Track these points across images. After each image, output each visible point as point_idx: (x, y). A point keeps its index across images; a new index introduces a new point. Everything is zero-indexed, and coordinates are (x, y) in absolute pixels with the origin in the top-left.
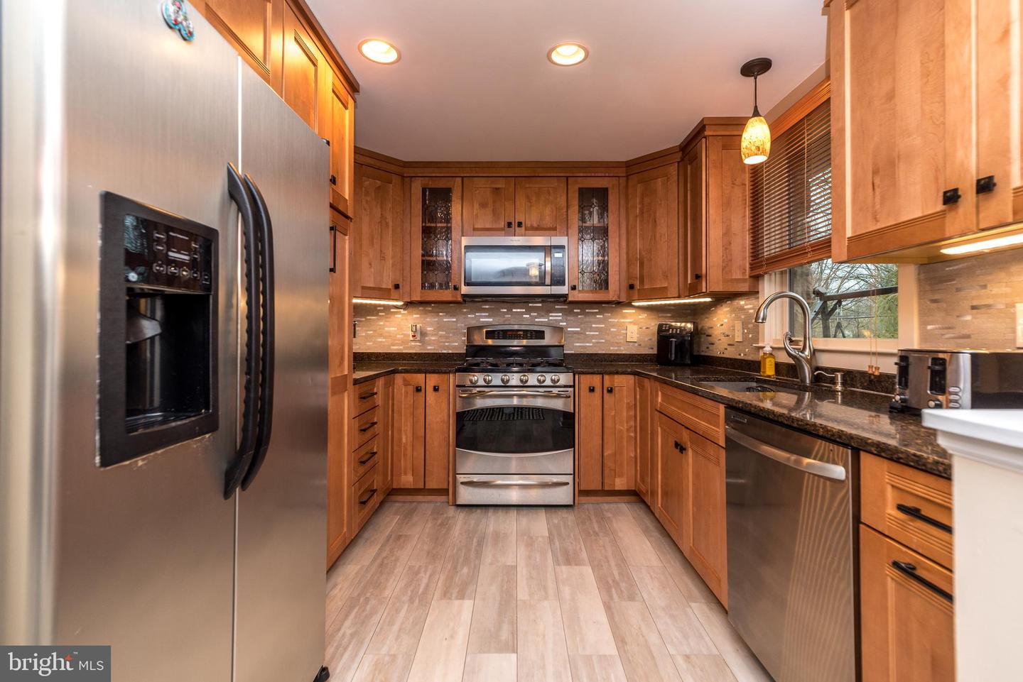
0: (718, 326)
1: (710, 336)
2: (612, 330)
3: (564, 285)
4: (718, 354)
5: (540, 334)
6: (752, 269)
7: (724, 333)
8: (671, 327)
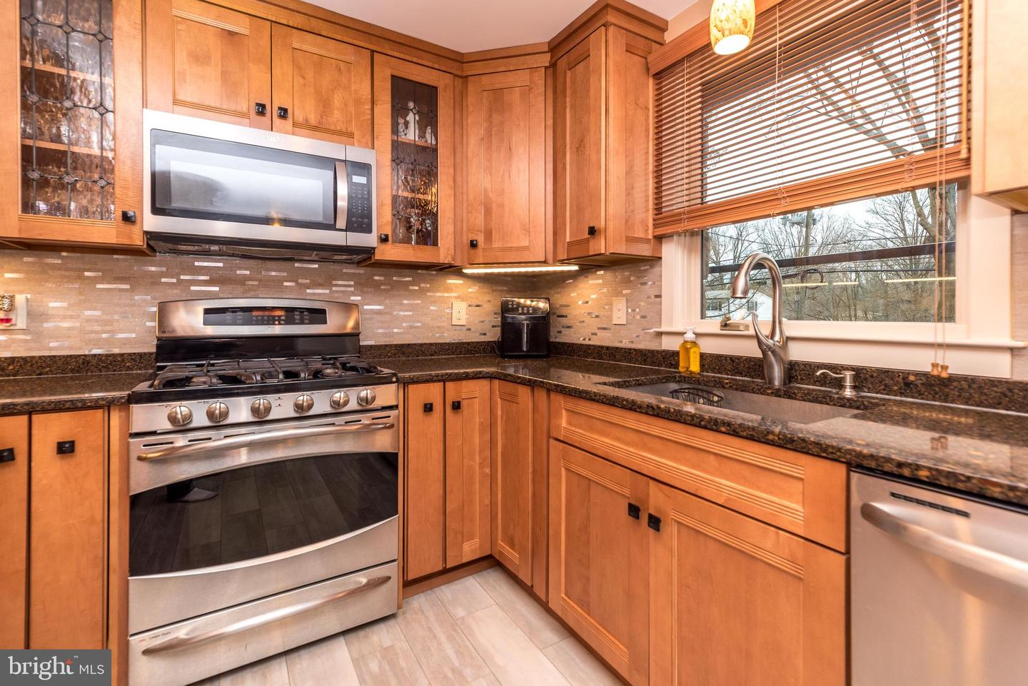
0: (580, 303)
1: (566, 316)
2: (432, 308)
3: (370, 231)
4: (580, 340)
5: (317, 315)
6: (655, 226)
7: (589, 314)
8: (519, 304)
